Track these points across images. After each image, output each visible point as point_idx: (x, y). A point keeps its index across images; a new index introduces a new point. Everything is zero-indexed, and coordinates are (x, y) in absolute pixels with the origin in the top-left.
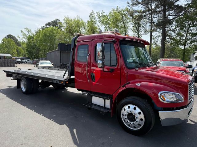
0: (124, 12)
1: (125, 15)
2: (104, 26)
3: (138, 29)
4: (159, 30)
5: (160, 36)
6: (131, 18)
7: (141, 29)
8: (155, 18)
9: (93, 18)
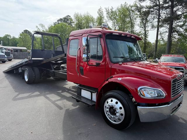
0: (131, 7)
1: (133, 11)
2: (112, 22)
3: (145, 25)
4: (166, 25)
5: (166, 32)
6: (139, 13)
7: (148, 25)
8: (163, 14)
9: (101, 14)
